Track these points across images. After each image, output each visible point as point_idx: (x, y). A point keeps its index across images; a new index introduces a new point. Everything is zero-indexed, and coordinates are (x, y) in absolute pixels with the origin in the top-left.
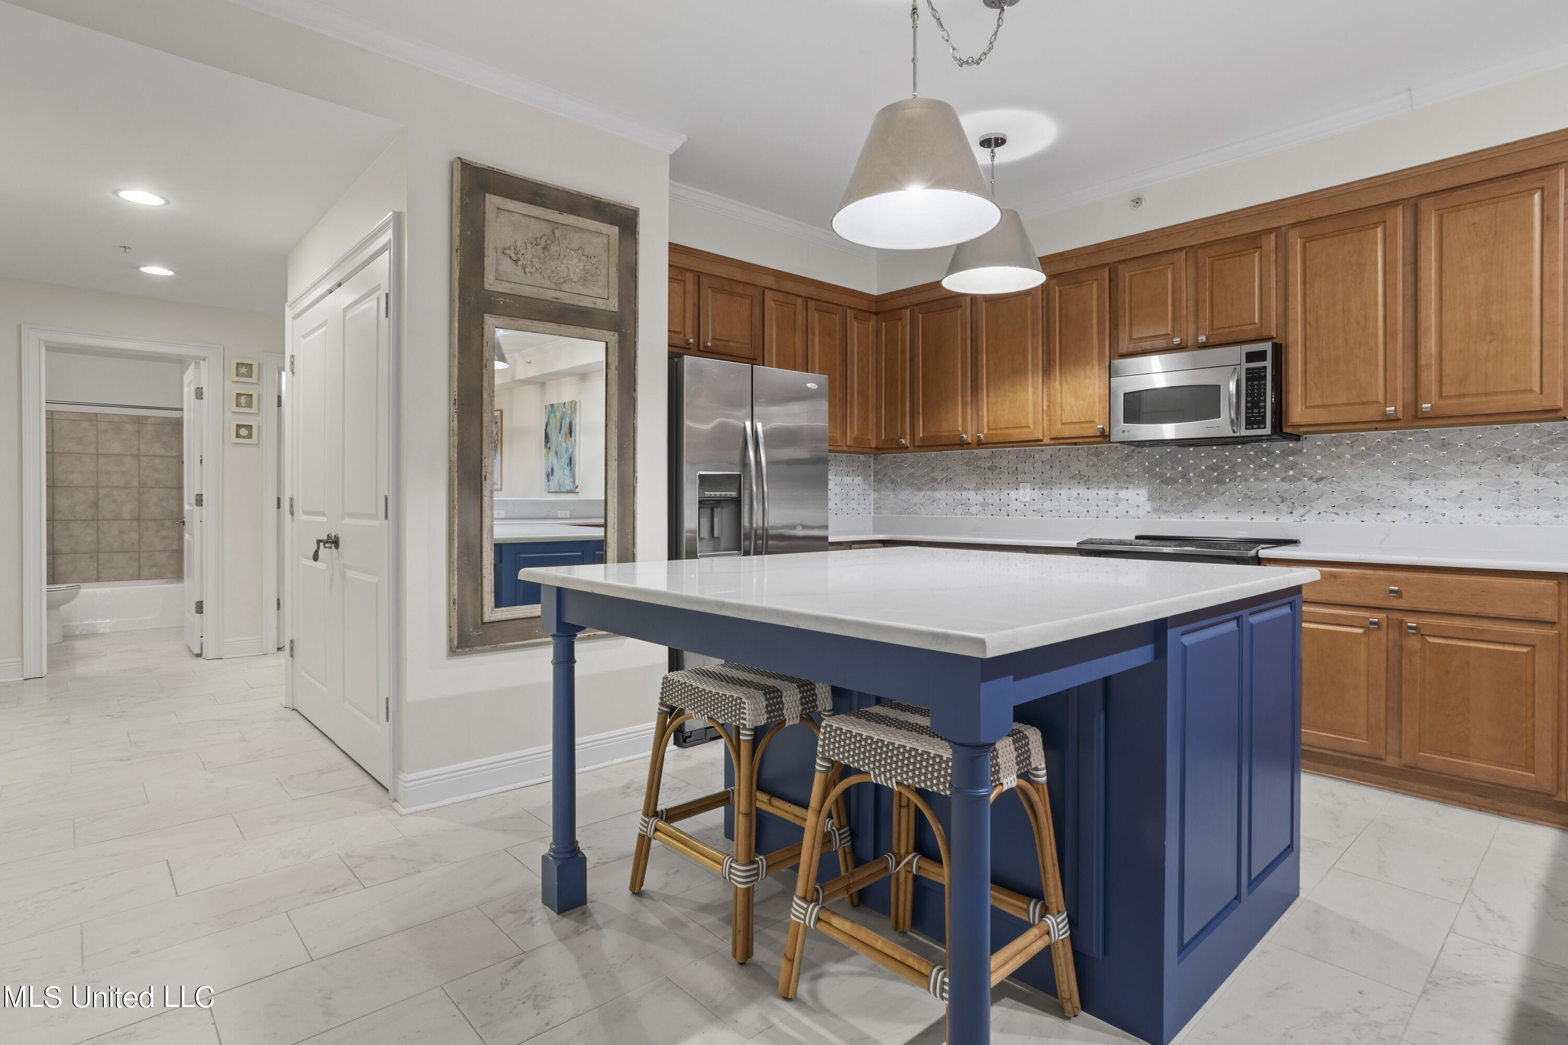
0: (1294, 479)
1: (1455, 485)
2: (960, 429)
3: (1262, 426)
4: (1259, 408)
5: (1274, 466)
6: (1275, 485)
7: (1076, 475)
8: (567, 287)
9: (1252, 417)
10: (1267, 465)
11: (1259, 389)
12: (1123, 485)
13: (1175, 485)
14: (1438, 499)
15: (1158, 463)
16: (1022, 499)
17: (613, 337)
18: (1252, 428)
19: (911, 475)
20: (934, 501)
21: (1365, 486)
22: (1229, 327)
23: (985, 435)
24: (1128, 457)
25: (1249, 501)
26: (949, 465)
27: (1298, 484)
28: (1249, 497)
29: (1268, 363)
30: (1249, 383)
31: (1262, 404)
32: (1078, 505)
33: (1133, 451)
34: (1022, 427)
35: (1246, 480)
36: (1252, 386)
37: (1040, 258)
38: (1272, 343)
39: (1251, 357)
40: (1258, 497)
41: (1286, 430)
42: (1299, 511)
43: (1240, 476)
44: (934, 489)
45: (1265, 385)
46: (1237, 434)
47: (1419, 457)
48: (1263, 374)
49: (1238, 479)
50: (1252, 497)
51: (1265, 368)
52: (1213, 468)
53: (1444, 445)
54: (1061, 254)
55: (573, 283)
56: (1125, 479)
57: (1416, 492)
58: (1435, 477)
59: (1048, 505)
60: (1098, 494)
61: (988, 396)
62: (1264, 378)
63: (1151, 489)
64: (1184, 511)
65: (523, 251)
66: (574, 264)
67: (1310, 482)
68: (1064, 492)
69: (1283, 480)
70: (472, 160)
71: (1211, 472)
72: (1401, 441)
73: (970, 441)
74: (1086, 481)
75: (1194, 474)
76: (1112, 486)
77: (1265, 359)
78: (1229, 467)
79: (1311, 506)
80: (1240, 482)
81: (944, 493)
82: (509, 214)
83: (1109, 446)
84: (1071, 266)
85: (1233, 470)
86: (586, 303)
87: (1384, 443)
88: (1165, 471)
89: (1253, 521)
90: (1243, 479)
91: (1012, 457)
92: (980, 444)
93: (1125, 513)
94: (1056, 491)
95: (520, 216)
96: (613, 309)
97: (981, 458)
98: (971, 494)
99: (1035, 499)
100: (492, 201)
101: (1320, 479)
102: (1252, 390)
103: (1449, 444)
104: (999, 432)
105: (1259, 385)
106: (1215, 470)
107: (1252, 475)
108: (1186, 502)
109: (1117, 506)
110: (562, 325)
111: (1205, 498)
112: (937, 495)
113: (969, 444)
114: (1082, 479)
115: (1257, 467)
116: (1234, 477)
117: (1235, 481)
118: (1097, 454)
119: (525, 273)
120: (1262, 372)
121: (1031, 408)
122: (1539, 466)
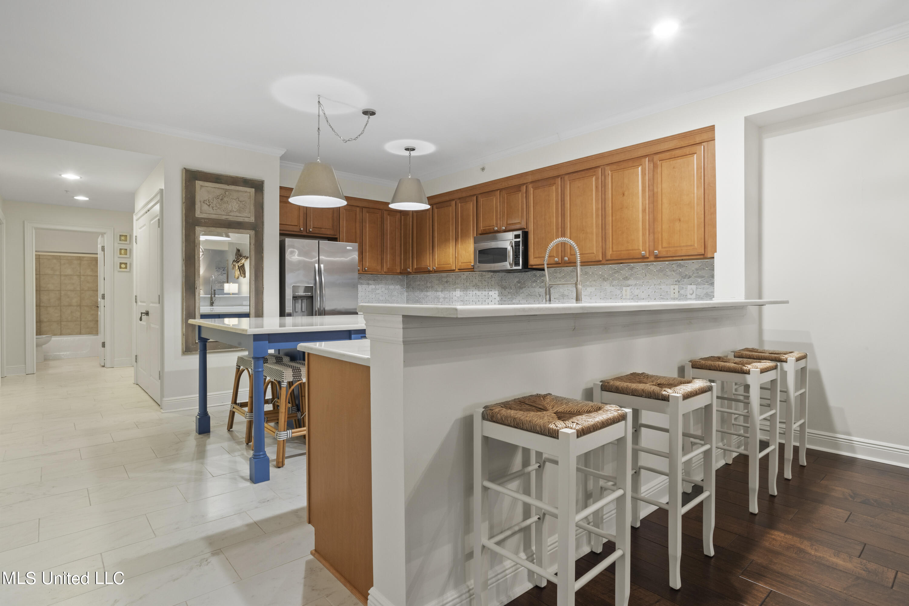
1: (589, 290)
2: (428, 265)
3: (519, 265)
4: (518, 258)
6: (537, 289)
7: (475, 285)
8: (232, 214)
9: (516, 261)
12: (491, 289)
13: (507, 290)
15: (501, 280)
16: (457, 296)
17: (252, 232)
18: (516, 266)
19: (419, 285)
20: (427, 297)
21: (564, 290)
22: (511, 224)
23: (436, 267)
24: (492, 277)
26: (433, 280)
28: (529, 295)
30: (515, 247)
31: (519, 256)
32: (477, 298)
33: (493, 275)
34: (448, 264)
36: (516, 249)
37: (427, 197)
38: (522, 231)
39: (516, 237)
40: (532, 295)
41: (529, 267)
44: (427, 291)
45: (520, 248)
46: (512, 269)
49: (526, 287)
51: (520, 241)
53: (586, 273)
54: (460, 189)
55: (234, 212)
56: (490, 287)
59: (466, 298)
60: (482, 293)
61: (437, 250)
62: (519, 246)
63: (499, 291)
64: (510, 300)
65: (212, 201)
66: (234, 205)
68: (471, 292)
69: (540, 287)
70: (190, 168)
72: (574, 271)
73: (432, 270)
74: (478, 288)
75: (513, 285)
76: (487, 290)
77: (520, 238)
78: (523, 282)
81: (430, 293)
82: (206, 187)
84: (464, 195)
86: (240, 219)
87: (569, 272)
88: (503, 283)
90: (528, 287)
91: (454, 277)
92: (435, 272)
93: (491, 301)
94: (468, 292)
95: (211, 188)
96: (252, 221)
97: (443, 277)
98: (439, 294)
99: (462, 295)
100: (198, 183)
103: (588, 273)
104: (441, 266)
105: (518, 249)
106: (519, 283)
107: (530, 285)
108: (510, 296)
109: (488, 298)
110: (229, 229)
111: (516, 295)
112: (429, 294)
113: (431, 271)
114: (477, 287)
115: (532, 282)
116: (525, 286)
117: (525, 288)
118: (482, 276)
119: (213, 210)
120: (519, 243)
121: (451, 256)
122: (611, 282)
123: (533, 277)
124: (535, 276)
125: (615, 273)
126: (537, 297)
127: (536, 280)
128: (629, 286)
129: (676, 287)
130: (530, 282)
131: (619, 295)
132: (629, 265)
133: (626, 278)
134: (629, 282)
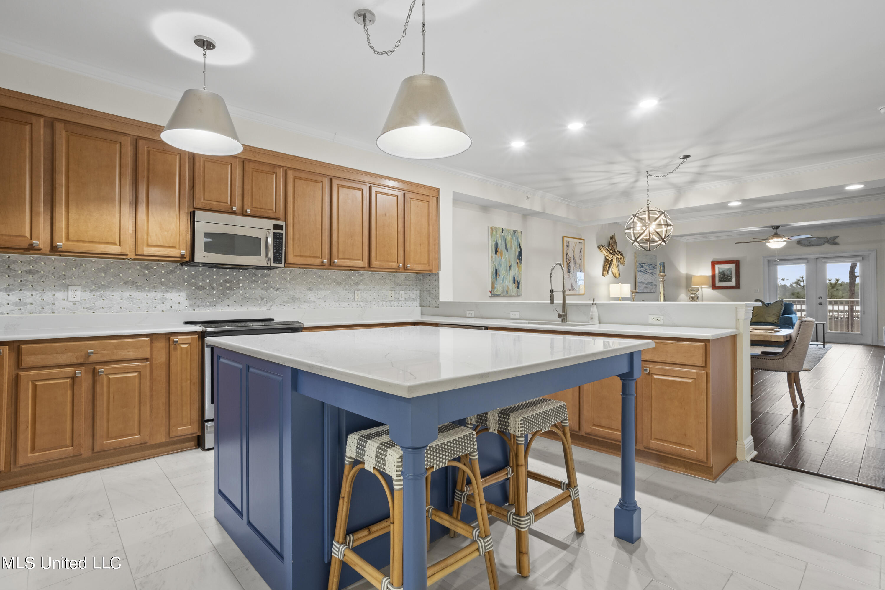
0: (267, 289)
1: (324, 293)
3: (280, 262)
4: (279, 253)
5: (258, 282)
6: (259, 292)
7: (128, 281)
10: (255, 281)
11: (279, 244)
12: (168, 290)
13: (205, 291)
14: (318, 298)
15: (194, 277)
16: (72, 299)
21: (294, 292)
22: (260, 208)
23: (64, 245)
25: (246, 300)
27: (269, 291)
28: (246, 298)
29: (283, 232)
30: (275, 240)
31: (281, 251)
32: (131, 303)
33: (176, 268)
35: (245, 289)
36: (276, 242)
39: (276, 227)
40: (250, 298)
42: (269, 304)
43: (241, 286)
45: (282, 242)
46: (269, 265)
47: (312, 281)
48: (281, 237)
49: (241, 288)
50: (248, 298)
51: (282, 234)
52: (226, 281)
53: (320, 277)
57: (311, 296)
58: (317, 289)
59: (100, 303)
60: (148, 295)
62: (282, 239)
63: (188, 292)
64: (210, 306)
67: (273, 290)
68: (116, 294)
69: (262, 289)
71: (226, 284)
72: (307, 273)
75: (216, 284)
76: (159, 290)
77: (282, 230)
78: (236, 281)
79: (274, 302)
80: (242, 289)
83: (157, 264)
85: (238, 283)
88: (198, 282)
89: (248, 310)
90: (243, 288)
93: (170, 307)
94: (108, 293)
99: (87, 298)
101: (278, 289)
102: (276, 244)
104: (81, 244)
105: (279, 242)
106: (228, 283)
107: (248, 286)
108: (211, 300)
109: (164, 302)
111: (223, 298)
114: (133, 284)
115: (250, 282)
116: (238, 287)
117: (239, 289)
120: (281, 236)
121: (117, 230)
122: (344, 286)
123: (251, 275)
124: (254, 275)
125: (347, 278)
126: (258, 300)
127: (257, 281)
128: (359, 290)
129: (393, 292)
130: (247, 281)
131: (351, 298)
132: (359, 273)
133: (357, 284)
134: (360, 287)
